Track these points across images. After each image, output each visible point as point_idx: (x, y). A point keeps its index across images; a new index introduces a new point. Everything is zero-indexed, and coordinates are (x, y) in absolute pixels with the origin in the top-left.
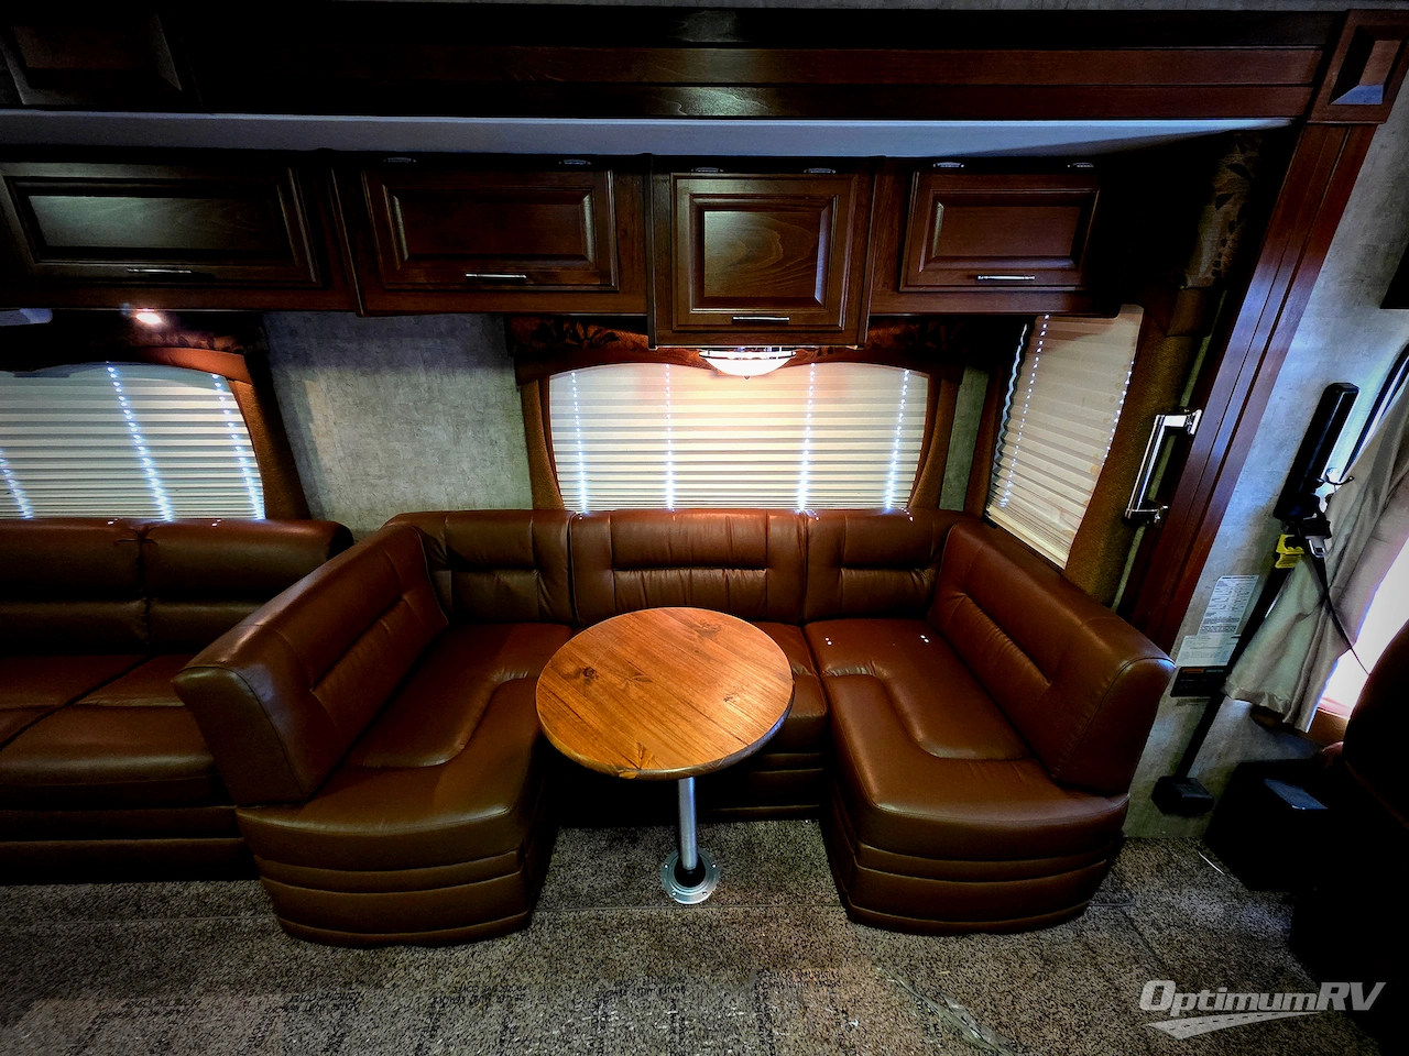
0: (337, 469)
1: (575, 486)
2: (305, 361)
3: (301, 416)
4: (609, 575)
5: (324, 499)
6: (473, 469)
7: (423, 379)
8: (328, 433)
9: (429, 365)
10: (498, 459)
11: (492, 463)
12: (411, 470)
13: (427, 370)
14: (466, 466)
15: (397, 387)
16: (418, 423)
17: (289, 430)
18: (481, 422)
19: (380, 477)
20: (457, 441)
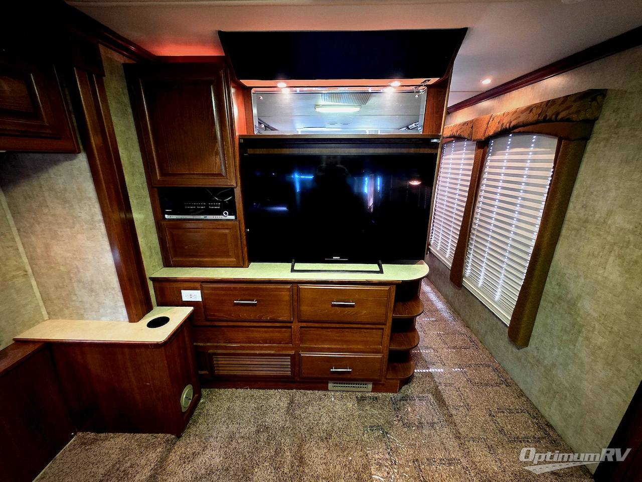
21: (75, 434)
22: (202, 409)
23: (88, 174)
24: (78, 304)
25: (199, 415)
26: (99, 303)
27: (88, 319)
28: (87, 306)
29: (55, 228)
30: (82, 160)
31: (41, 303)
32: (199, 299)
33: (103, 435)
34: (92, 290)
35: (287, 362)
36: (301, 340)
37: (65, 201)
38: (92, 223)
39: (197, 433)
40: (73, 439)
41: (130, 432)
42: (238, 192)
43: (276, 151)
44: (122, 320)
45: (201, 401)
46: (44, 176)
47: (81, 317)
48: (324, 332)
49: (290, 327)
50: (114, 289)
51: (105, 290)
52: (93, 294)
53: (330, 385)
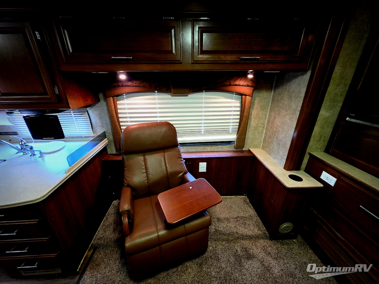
21: (245, 195)
22: (291, 244)
24: (272, 148)
25: (288, 244)
26: (278, 152)
27: (271, 156)
28: (274, 150)
29: (281, 110)
30: (308, 75)
31: (262, 141)
32: (332, 184)
33: (250, 204)
34: (279, 144)
37: (290, 97)
39: (279, 249)
40: (244, 196)
41: (258, 214)
44: (282, 165)
45: (294, 240)
47: (270, 154)
50: (287, 148)
51: (283, 147)
52: (278, 146)
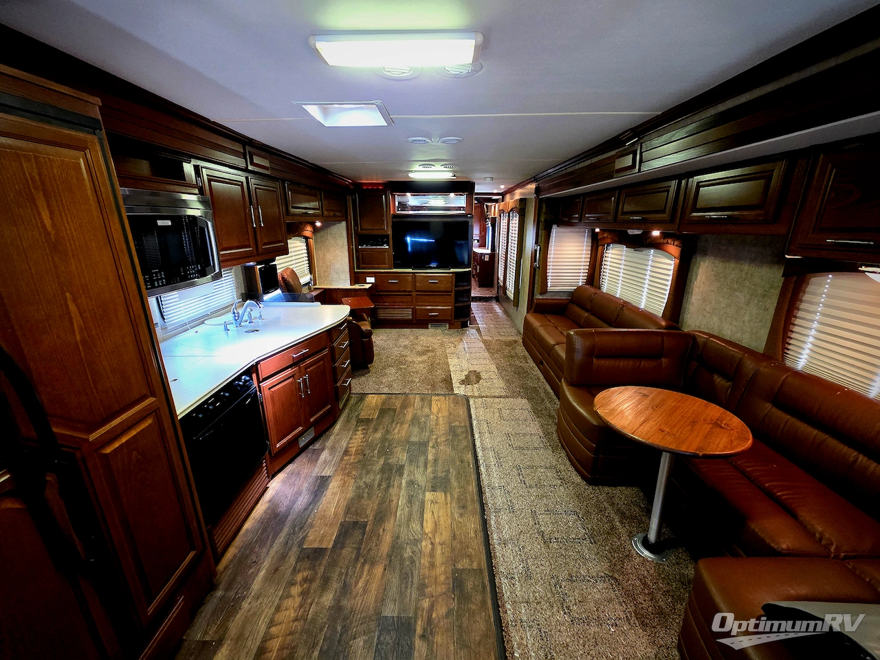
0: (695, 304)
1: (800, 351)
2: (705, 253)
3: (694, 277)
4: (768, 406)
5: (686, 316)
6: (750, 321)
7: (747, 267)
8: (699, 287)
9: (752, 261)
10: (764, 320)
11: (760, 321)
12: (722, 312)
13: (750, 263)
14: (746, 318)
15: (733, 270)
16: (735, 290)
17: (688, 282)
18: (764, 296)
19: (709, 313)
20: (748, 304)
23: (345, 228)
24: (331, 279)
26: (339, 278)
28: (335, 279)
30: (344, 223)
32: (374, 281)
34: (337, 273)
35: (410, 312)
36: (417, 302)
37: (334, 238)
38: (342, 247)
42: (391, 237)
43: (405, 220)
46: (329, 229)
48: (426, 297)
49: (411, 295)
50: (346, 272)
51: (343, 273)
53: (429, 326)
